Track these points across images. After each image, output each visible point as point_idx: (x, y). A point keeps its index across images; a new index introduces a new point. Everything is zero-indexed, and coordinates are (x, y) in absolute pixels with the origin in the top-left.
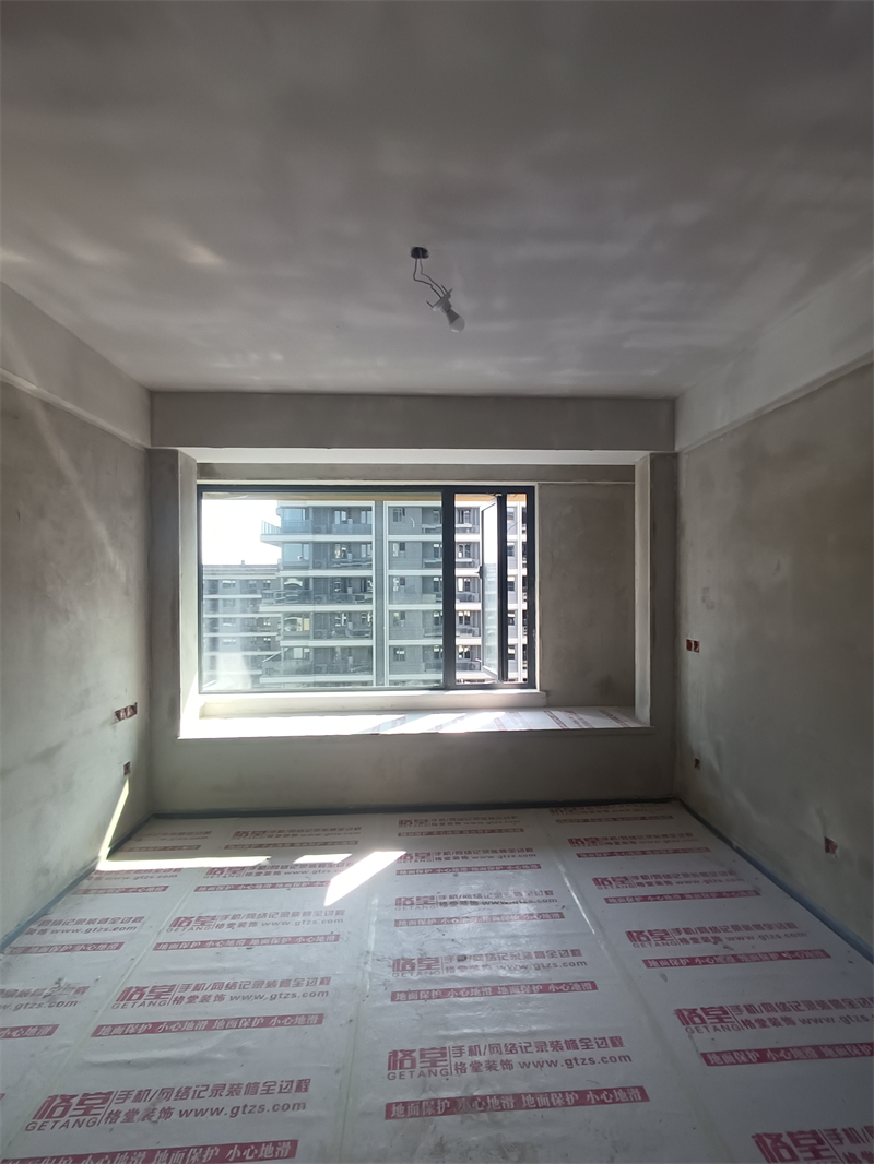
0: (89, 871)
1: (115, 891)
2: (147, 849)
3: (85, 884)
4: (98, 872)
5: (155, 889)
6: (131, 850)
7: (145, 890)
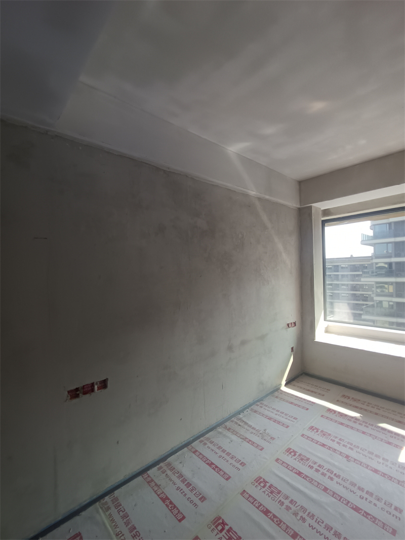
0: (277, 389)
1: (287, 401)
2: (301, 388)
3: (276, 394)
4: (281, 390)
5: (303, 408)
6: (294, 385)
7: (299, 406)
